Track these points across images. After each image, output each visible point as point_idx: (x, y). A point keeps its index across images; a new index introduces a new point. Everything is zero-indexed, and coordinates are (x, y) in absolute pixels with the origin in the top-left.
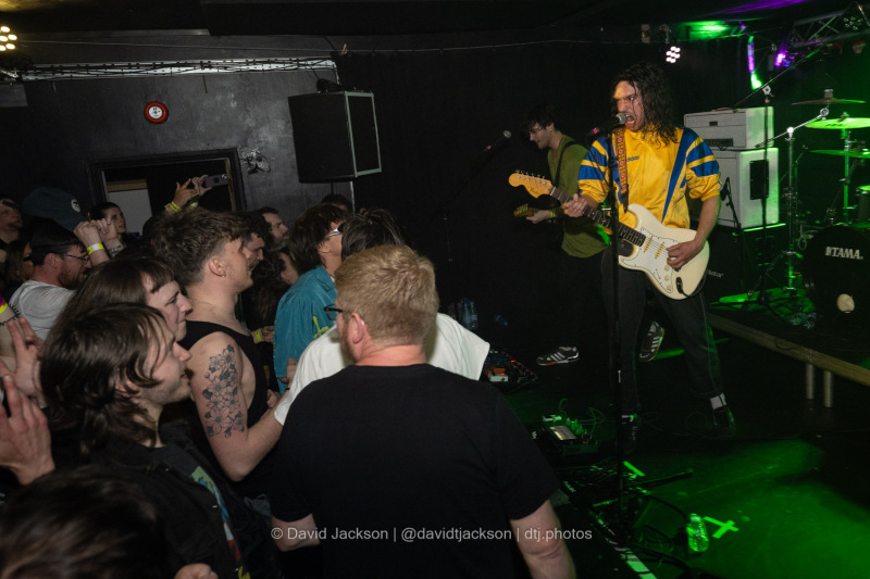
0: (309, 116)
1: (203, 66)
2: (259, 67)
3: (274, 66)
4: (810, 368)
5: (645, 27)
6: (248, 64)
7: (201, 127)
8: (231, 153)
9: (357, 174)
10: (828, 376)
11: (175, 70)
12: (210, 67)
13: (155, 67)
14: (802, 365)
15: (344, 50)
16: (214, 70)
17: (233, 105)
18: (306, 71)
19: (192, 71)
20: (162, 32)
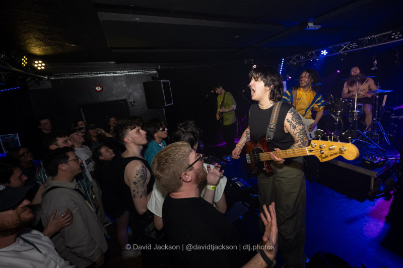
0: (149, 87)
1: (114, 73)
2: (132, 73)
3: (137, 73)
5: (246, 60)
6: (129, 72)
7: (114, 93)
8: (125, 100)
9: (166, 105)
11: (104, 75)
12: (116, 73)
13: (97, 74)
15: (159, 67)
16: (118, 75)
17: (125, 85)
18: (148, 75)
19: (110, 75)
20: (98, 63)
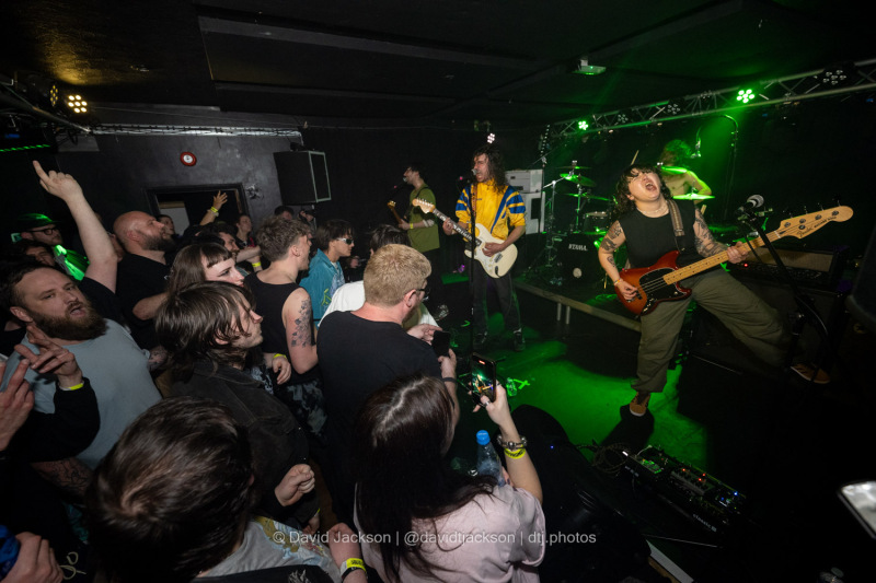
0: (287, 164)
1: (217, 131)
2: (253, 133)
3: (262, 133)
4: (560, 305)
5: (476, 122)
6: (246, 131)
7: (218, 168)
8: (239, 186)
9: (317, 201)
10: (568, 309)
11: (199, 132)
12: (222, 131)
13: (185, 130)
14: (556, 303)
15: (306, 125)
16: (224, 134)
17: (238, 156)
18: (283, 138)
19: (204, 133)
20: (185, 107)
